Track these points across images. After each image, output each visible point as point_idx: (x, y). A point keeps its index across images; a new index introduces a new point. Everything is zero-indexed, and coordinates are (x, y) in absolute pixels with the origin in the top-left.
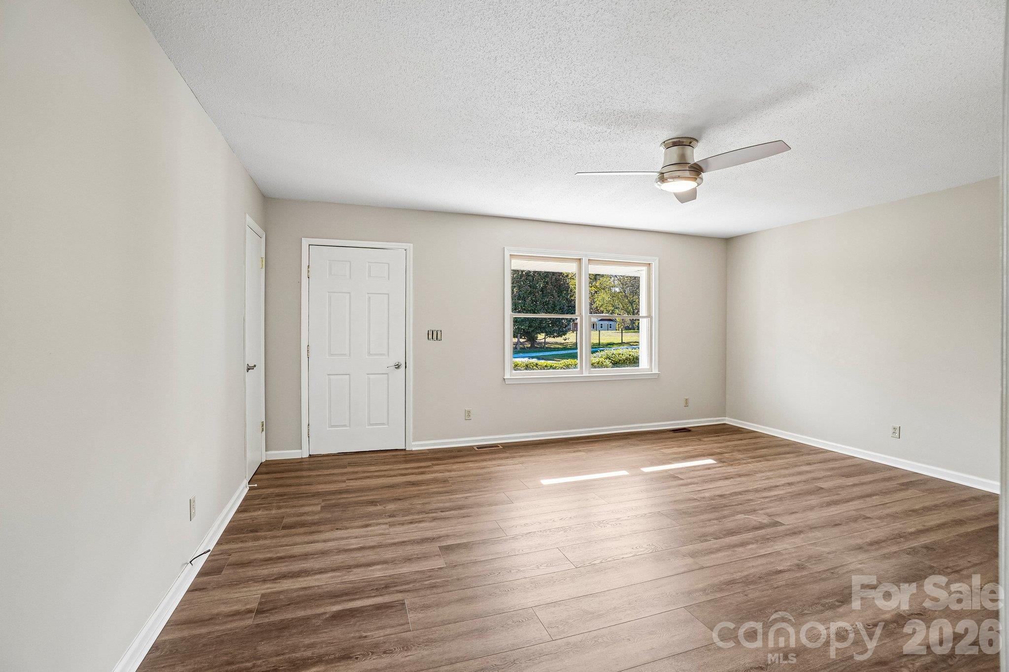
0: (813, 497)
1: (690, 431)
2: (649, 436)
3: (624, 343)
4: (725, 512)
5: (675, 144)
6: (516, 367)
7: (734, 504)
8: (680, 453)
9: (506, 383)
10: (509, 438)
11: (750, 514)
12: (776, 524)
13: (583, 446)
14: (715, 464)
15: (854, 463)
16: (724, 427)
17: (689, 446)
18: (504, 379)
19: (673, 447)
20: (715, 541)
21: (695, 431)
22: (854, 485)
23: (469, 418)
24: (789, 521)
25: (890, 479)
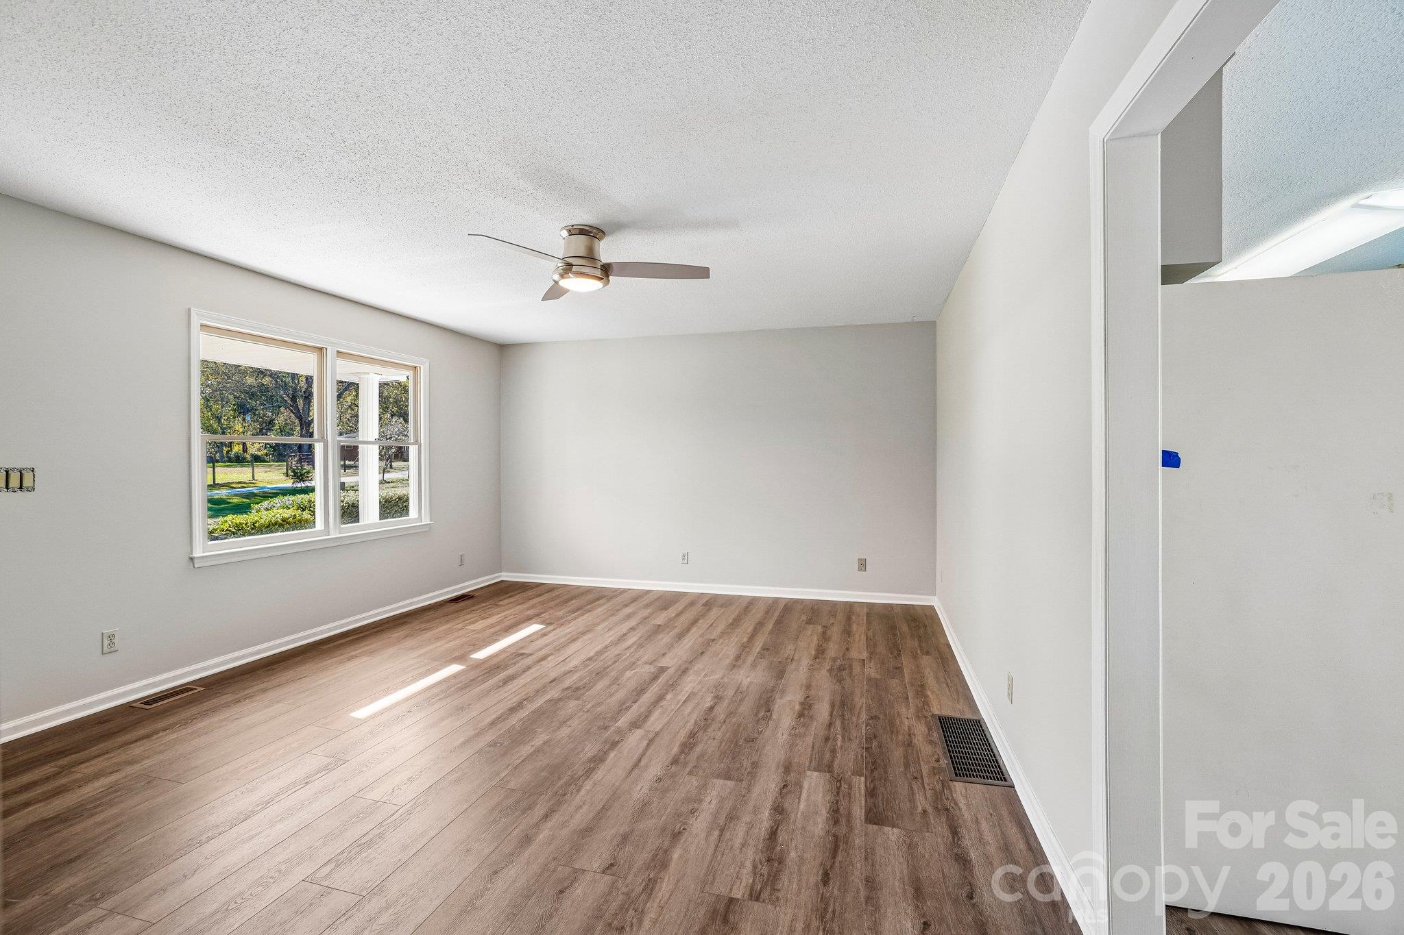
0: (661, 636)
1: (472, 597)
2: (430, 614)
3: (218, 484)
4: (613, 674)
5: (582, 232)
6: (212, 535)
7: (610, 663)
8: (492, 626)
9: (196, 566)
10: (205, 669)
11: (633, 667)
12: (663, 669)
13: (353, 647)
14: (543, 629)
15: (655, 597)
16: (503, 585)
17: (491, 615)
18: (192, 559)
19: (477, 621)
20: (637, 704)
21: (479, 596)
22: (678, 615)
23: (112, 650)
24: (670, 661)
25: (692, 604)
